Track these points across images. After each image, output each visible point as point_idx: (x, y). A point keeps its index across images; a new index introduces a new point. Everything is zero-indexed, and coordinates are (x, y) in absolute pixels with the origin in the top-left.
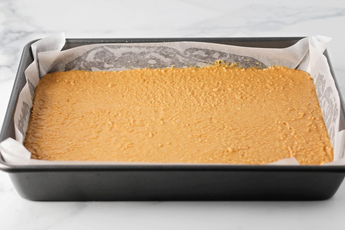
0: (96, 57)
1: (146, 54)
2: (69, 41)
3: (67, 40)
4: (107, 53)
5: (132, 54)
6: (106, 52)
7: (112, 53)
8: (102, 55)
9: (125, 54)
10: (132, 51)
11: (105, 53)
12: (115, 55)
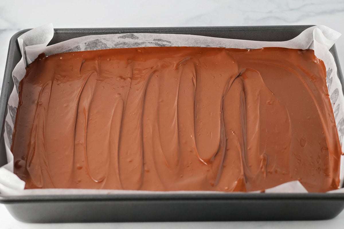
0: (87, 48)
1: (141, 45)
2: (58, 32)
3: (55, 30)
4: (99, 44)
5: (125, 45)
6: (98, 42)
7: (105, 44)
8: (94, 46)
9: (118, 45)
10: (126, 42)
11: (96, 44)
12: (107, 45)
